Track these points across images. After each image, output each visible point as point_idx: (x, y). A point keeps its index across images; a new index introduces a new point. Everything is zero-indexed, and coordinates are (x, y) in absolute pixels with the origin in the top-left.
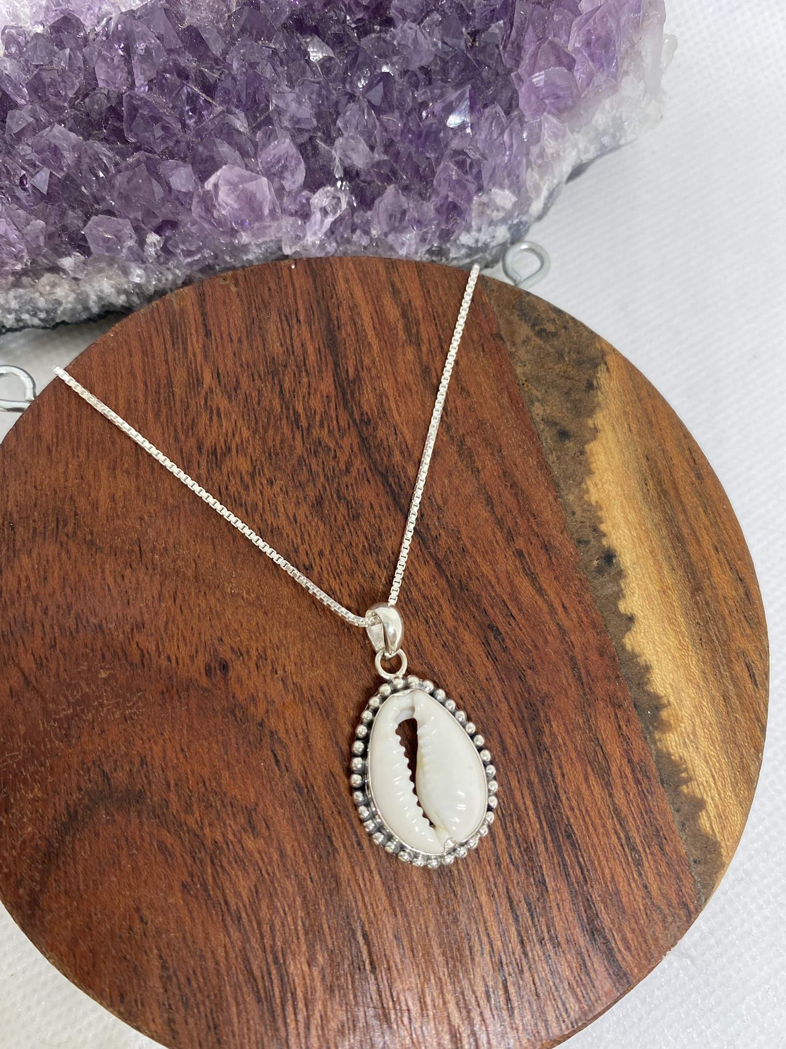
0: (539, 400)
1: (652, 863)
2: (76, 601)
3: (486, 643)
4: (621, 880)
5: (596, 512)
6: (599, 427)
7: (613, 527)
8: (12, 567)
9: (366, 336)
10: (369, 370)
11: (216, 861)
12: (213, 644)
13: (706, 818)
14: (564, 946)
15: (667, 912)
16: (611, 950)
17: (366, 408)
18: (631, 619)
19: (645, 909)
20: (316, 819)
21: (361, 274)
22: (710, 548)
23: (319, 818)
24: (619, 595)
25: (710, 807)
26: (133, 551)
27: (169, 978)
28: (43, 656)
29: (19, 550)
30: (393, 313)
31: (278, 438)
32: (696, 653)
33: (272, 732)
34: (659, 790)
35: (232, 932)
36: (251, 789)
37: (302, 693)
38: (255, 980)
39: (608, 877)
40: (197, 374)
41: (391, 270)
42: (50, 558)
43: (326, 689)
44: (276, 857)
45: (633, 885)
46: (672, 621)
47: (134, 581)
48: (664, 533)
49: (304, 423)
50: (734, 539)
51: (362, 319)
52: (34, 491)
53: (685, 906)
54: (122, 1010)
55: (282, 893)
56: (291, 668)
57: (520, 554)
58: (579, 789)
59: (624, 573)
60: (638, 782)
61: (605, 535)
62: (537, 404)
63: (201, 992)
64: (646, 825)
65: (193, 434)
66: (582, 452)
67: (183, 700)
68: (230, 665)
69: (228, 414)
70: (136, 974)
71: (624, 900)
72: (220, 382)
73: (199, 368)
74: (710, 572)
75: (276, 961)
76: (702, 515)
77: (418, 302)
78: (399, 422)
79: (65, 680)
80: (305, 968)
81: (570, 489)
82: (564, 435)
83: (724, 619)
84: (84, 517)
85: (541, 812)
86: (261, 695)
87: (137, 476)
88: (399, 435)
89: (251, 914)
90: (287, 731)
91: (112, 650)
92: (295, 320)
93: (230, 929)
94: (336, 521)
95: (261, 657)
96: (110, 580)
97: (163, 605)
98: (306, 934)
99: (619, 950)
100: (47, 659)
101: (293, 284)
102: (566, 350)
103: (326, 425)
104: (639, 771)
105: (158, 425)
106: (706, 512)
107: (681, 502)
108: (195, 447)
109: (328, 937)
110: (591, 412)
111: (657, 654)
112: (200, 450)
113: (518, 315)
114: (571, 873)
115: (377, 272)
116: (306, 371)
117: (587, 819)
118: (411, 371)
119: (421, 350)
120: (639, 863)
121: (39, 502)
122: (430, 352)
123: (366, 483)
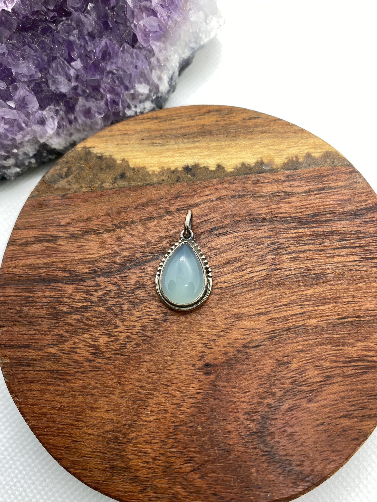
0: (102, 184)
1: (330, 182)
2: (159, 438)
3: (219, 235)
4: (336, 197)
5: (164, 170)
6: (122, 158)
7: (173, 164)
8: (135, 470)
9: (47, 263)
10: (66, 265)
11: (300, 384)
12: (195, 369)
13: (315, 154)
14: (360, 229)
15: (352, 181)
16: (365, 209)
17: (87, 270)
18: (219, 166)
19: (350, 190)
20: (288, 332)
21: (13, 259)
22: (192, 122)
23: (287, 330)
24: (206, 168)
25: (311, 151)
26: (138, 404)
27: (351, 415)
28: (186, 459)
29: (127, 465)
30: (37, 247)
31: (93, 319)
32: (240, 140)
33: (243, 347)
34: (299, 172)
35: (334, 381)
36: (268, 361)
37: (227, 328)
38: (357, 373)
39: (333, 202)
40: (49, 356)
41: (14, 243)
42: (135, 448)
43: (227, 316)
44: (302, 354)
45: (339, 192)
46: (222, 148)
47: (154, 406)
48: (180, 141)
49: (88, 304)
50: (190, 110)
51: (38, 264)
52: (96, 454)
53: (351, 172)
54: (362, 440)
55: (320, 354)
56: (214, 332)
57: (178, 210)
58: (292, 207)
59: (196, 163)
60: (294, 180)
61: (177, 168)
62: (104, 185)
63: (359, 400)
64: (313, 181)
65: (82, 363)
66: (133, 169)
67: (221, 389)
68: (206, 362)
69: (75, 343)
70: (347, 431)
71: (345, 198)
72: (56, 345)
73: (46, 354)
74: (203, 125)
75: (350, 362)
76: (175, 121)
77: (35, 233)
78: (98, 255)
79: (199, 449)
80: (355, 348)
81: (151, 179)
82: (123, 176)
83: (226, 124)
84: (116, 428)
85: (300, 226)
86: (224, 349)
87: (99, 396)
88: (106, 256)
89: (327, 371)
90: (244, 339)
91: (188, 422)
92: (31, 299)
93: (333, 381)
94: (143, 297)
95: (206, 346)
96: (152, 418)
97: (170, 392)
98: (339, 346)
99: (366, 205)
100: (187, 457)
101: (10, 296)
102: (79, 165)
103: (91, 293)
104: (289, 178)
105: (73, 381)
106: (174, 120)
107: (167, 129)
108: (89, 364)
109: (343, 336)
110: (114, 161)
111: (238, 158)
112: (90, 361)
113: (55, 184)
114: (330, 218)
115: (14, 250)
116: (59, 298)
117: (307, 206)
118: (71, 243)
119: (62, 236)
120: (330, 188)
121: (103, 451)
122: (63, 232)
123: (127, 278)
